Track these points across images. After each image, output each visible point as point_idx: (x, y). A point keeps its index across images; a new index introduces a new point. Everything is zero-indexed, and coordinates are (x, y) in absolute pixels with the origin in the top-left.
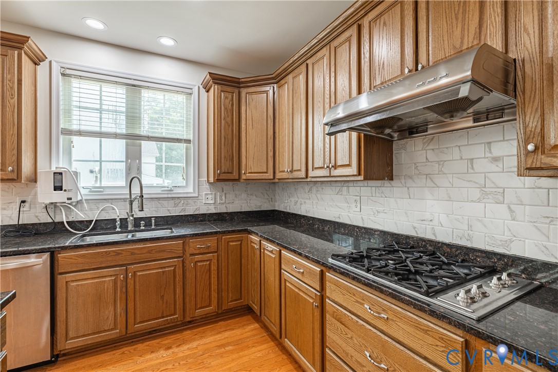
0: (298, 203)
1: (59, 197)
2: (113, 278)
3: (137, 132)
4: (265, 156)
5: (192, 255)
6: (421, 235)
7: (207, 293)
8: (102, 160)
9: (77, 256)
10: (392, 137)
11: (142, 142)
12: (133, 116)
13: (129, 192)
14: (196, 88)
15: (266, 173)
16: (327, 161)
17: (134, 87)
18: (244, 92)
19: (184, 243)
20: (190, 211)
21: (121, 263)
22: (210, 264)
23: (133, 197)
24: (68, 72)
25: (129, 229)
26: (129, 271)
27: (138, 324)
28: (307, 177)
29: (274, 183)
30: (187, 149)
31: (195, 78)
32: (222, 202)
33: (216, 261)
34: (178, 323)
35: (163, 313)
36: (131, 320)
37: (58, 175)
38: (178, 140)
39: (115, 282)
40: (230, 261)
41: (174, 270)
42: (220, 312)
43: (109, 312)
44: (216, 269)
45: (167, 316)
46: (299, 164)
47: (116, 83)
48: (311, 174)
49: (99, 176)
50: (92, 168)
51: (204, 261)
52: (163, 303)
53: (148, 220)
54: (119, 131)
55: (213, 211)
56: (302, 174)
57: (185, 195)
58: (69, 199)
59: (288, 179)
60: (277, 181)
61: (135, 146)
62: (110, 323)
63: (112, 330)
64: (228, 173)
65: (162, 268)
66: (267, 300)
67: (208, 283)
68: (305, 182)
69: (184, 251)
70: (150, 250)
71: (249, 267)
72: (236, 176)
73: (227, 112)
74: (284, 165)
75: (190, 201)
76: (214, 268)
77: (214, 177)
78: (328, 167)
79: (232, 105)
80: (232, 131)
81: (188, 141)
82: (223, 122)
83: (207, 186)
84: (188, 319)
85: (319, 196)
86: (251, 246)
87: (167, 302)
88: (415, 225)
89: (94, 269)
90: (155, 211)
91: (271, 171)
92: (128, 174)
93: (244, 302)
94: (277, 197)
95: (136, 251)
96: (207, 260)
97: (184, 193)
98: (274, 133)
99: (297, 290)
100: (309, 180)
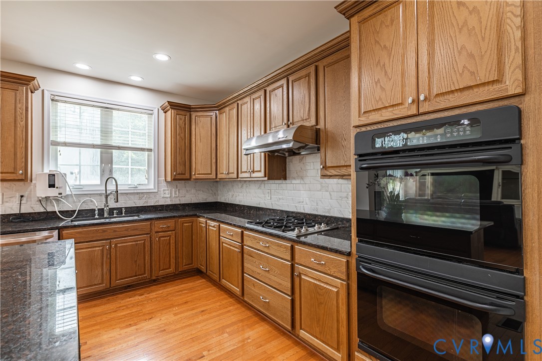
0: (234, 196)
1: (52, 192)
2: (101, 248)
3: (109, 143)
4: (210, 162)
5: (156, 232)
6: (299, 211)
7: (168, 259)
8: (81, 164)
9: (76, 233)
10: (285, 154)
11: (113, 150)
12: (106, 131)
13: (105, 189)
14: (157, 110)
15: (211, 174)
16: (249, 168)
17: (107, 109)
18: (194, 115)
19: (151, 224)
20: (152, 203)
21: (106, 238)
22: (170, 239)
23: (108, 192)
24: (56, 98)
25: (105, 216)
26: (112, 243)
27: (118, 280)
28: (238, 178)
29: (217, 181)
30: (148, 156)
31: (155, 103)
32: (176, 196)
33: (174, 237)
34: (147, 280)
35: (136, 272)
36: (113, 278)
37: (52, 176)
38: (142, 150)
39: (102, 250)
40: (184, 237)
41: (144, 243)
42: (177, 273)
43: (98, 272)
44: (174, 242)
45: (139, 275)
46: (233, 169)
47: (93, 106)
48: (240, 176)
49: (78, 176)
50: (72, 171)
51: (165, 237)
52: (136, 266)
53: (120, 210)
54: (95, 143)
55: (169, 203)
56: (235, 176)
57: (148, 191)
58: (60, 194)
59: (226, 178)
60: (218, 180)
61: (108, 154)
62: (99, 280)
63: (100, 284)
64: (182, 174)
65: (135, 241)
66: (211, 259)
67: (168, 252)
68: (236, 181)
69: (151, 229)
70: (127, 229)
71: (198, 241)
72: (187, 176)
73: (181, 130)
74: (223, 169)
75: (151, 195)
76: (172, 241)
77: (171, 177)
78: (249, 172)
79: (185, 124)
80: (185, 143)
81: (150, 150)
82: (178, 137)
83: (164, 184)
84: (154, 278)
85: (247, 190)
86: (200, 225)
87: (139, 265)
88: (296, 205)
89: (87, 242)
90: (124, 203)
91: (214, 173)
92: (102, 174)
93: (195, 266)
94: (219, 192)
95: (117, 230)
96: (168, 236)
97: (147, 189)
98: (216, 146)
99: (229, 247)
100: (239, 179)
